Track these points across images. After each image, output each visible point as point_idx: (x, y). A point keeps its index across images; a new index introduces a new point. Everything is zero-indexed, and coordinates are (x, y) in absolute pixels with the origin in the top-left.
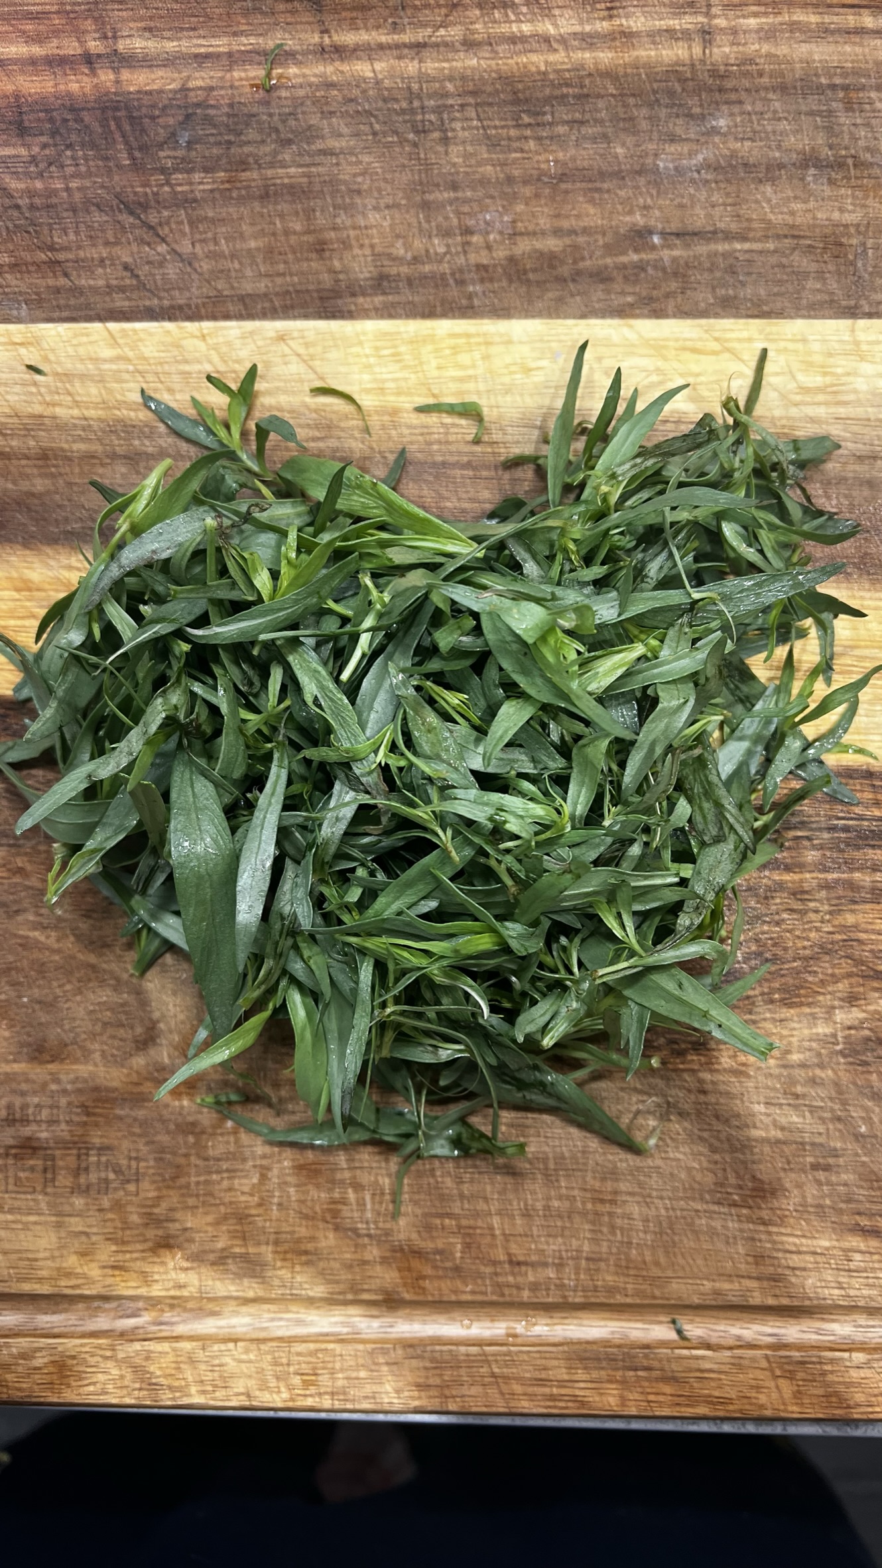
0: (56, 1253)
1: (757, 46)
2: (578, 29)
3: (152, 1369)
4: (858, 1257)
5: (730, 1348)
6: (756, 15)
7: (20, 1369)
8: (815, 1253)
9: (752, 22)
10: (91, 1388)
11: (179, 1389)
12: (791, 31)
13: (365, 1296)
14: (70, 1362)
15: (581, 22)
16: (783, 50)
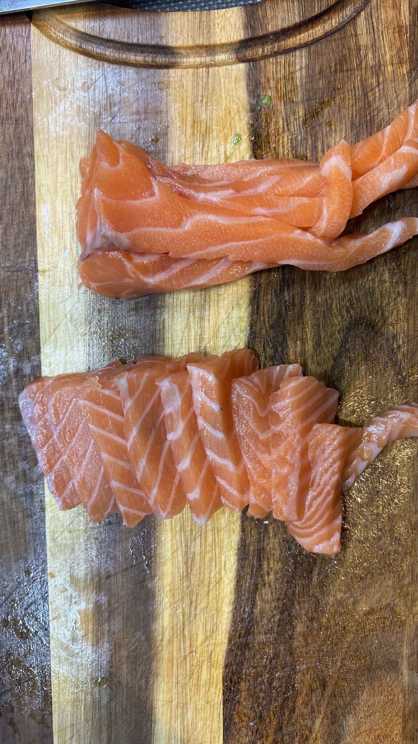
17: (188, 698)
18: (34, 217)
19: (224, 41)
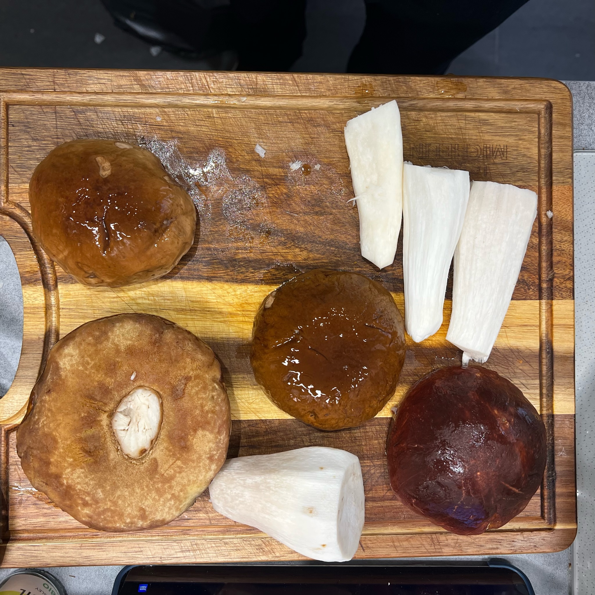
0: (435, 125)
3: (405, 88)
4: (182, 124)
5: (222, 94)
7: (447, 88)
8: (196, 125)
10: (425, 82)
11: (397, 82)
13: (338, 112)
14: (431, 90)
19: (43, 298)
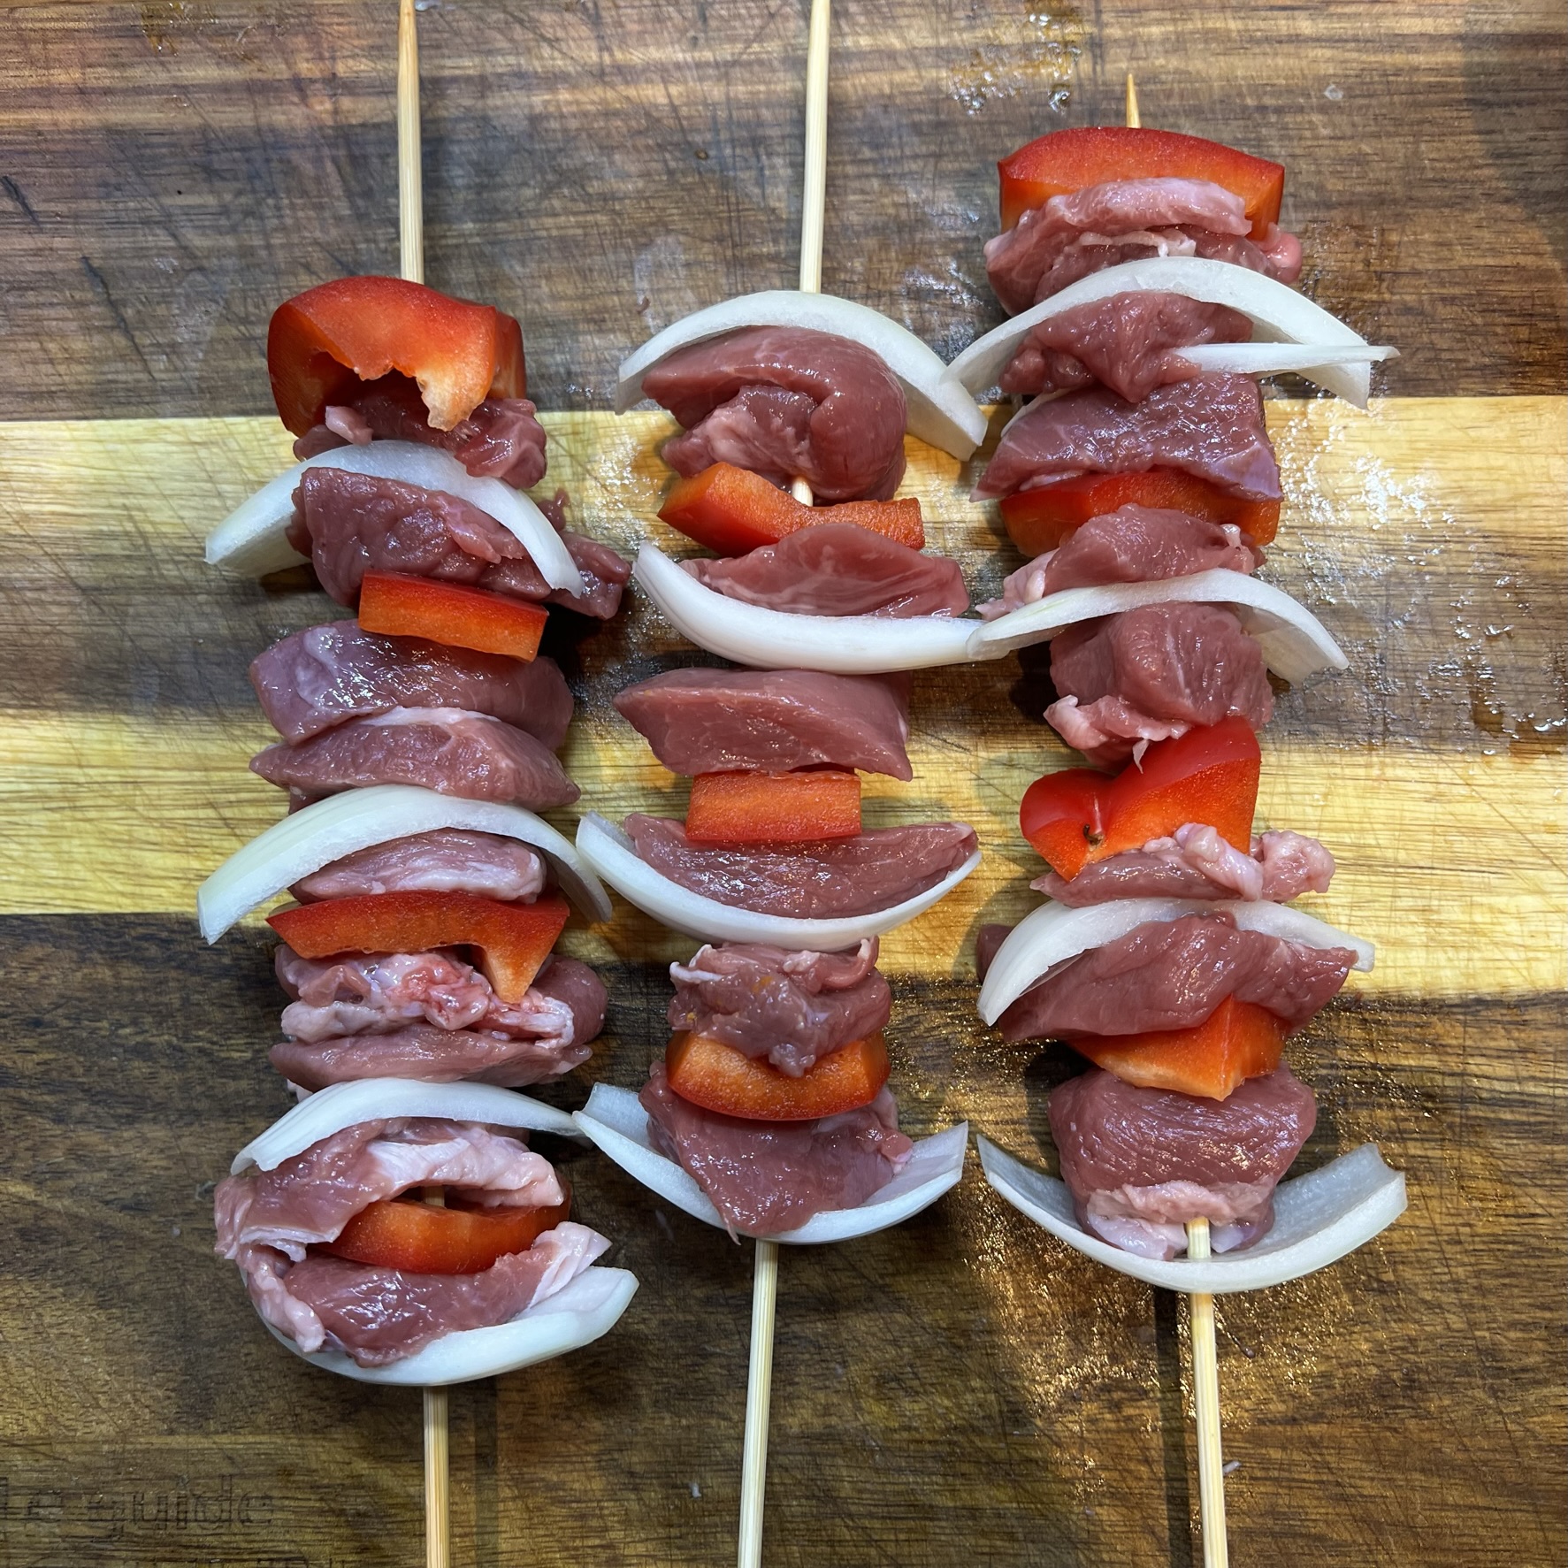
1: (1161, 61)
2: (931, 42)
6: (1159, 22)
9: (1155, 31)
12: (1206, 42)
15: (935, 34)
16: (1197, 65)
17: (92, 814)
18: (1452, 392)
